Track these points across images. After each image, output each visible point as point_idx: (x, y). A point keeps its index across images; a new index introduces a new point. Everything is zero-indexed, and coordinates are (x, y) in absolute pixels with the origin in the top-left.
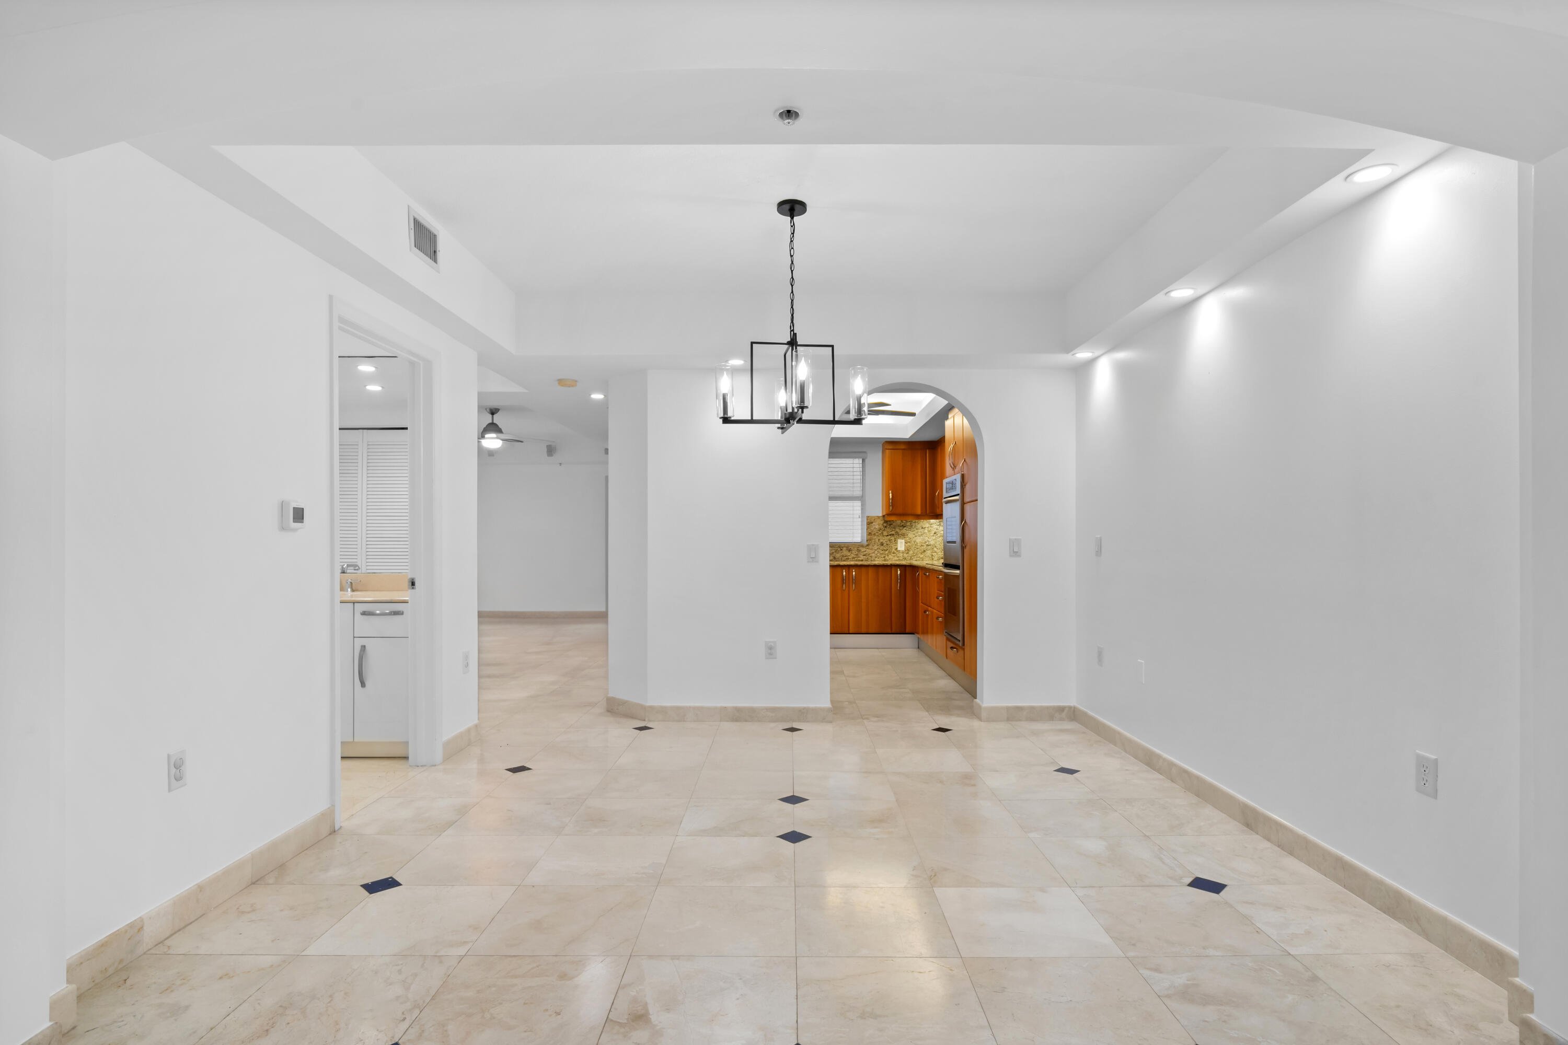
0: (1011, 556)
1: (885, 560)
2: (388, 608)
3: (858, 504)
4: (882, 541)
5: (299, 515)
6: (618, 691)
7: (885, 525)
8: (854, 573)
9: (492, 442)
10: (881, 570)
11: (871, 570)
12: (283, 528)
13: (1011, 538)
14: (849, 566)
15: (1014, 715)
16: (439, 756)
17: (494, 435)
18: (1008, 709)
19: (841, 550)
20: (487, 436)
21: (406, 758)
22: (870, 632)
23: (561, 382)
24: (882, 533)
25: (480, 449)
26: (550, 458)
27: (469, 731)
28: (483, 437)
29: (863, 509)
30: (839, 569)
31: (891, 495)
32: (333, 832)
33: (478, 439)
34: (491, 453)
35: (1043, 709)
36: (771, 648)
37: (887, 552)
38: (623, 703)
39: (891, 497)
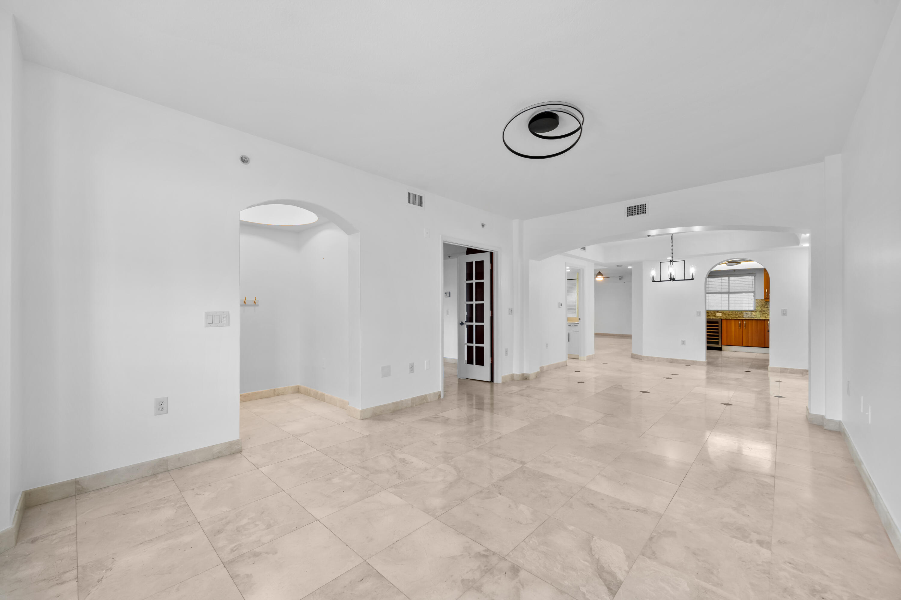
0: (782, 315)
1: (765, 318)
2: (574, 325)
3: (752, 295)
4: (764, 310)
5: (561, 305)
6: (634, 352)
7: (766, 303)
8: (745, 322)
9: (600, 279)
10: (759, 321)
11: (754, 322)
12: (559, 307)
13: (783, 309)
14: (743, 320)
15: (784, 371)
16: (586, 359)
17: (601, 277)
18: (781, 368)
19: (742, 313)
20: (598, 277)
21: (578, 359)
22: (750, 346)
23: (618, 266)
24: (764, 306)
25: (595, 281)
26: (620, 281)
27: (592, 355)
28: (596, 277)
29: (754, 296)
30: (737, 321)
31: (766, 291)
32: (567, 365)
33: (595, 278)
34: (599, 282)
35: (797, 370)
36: (683, 342)
37: (767, 314)
38: (636, 355)
39: (766, 292)
